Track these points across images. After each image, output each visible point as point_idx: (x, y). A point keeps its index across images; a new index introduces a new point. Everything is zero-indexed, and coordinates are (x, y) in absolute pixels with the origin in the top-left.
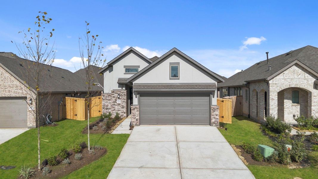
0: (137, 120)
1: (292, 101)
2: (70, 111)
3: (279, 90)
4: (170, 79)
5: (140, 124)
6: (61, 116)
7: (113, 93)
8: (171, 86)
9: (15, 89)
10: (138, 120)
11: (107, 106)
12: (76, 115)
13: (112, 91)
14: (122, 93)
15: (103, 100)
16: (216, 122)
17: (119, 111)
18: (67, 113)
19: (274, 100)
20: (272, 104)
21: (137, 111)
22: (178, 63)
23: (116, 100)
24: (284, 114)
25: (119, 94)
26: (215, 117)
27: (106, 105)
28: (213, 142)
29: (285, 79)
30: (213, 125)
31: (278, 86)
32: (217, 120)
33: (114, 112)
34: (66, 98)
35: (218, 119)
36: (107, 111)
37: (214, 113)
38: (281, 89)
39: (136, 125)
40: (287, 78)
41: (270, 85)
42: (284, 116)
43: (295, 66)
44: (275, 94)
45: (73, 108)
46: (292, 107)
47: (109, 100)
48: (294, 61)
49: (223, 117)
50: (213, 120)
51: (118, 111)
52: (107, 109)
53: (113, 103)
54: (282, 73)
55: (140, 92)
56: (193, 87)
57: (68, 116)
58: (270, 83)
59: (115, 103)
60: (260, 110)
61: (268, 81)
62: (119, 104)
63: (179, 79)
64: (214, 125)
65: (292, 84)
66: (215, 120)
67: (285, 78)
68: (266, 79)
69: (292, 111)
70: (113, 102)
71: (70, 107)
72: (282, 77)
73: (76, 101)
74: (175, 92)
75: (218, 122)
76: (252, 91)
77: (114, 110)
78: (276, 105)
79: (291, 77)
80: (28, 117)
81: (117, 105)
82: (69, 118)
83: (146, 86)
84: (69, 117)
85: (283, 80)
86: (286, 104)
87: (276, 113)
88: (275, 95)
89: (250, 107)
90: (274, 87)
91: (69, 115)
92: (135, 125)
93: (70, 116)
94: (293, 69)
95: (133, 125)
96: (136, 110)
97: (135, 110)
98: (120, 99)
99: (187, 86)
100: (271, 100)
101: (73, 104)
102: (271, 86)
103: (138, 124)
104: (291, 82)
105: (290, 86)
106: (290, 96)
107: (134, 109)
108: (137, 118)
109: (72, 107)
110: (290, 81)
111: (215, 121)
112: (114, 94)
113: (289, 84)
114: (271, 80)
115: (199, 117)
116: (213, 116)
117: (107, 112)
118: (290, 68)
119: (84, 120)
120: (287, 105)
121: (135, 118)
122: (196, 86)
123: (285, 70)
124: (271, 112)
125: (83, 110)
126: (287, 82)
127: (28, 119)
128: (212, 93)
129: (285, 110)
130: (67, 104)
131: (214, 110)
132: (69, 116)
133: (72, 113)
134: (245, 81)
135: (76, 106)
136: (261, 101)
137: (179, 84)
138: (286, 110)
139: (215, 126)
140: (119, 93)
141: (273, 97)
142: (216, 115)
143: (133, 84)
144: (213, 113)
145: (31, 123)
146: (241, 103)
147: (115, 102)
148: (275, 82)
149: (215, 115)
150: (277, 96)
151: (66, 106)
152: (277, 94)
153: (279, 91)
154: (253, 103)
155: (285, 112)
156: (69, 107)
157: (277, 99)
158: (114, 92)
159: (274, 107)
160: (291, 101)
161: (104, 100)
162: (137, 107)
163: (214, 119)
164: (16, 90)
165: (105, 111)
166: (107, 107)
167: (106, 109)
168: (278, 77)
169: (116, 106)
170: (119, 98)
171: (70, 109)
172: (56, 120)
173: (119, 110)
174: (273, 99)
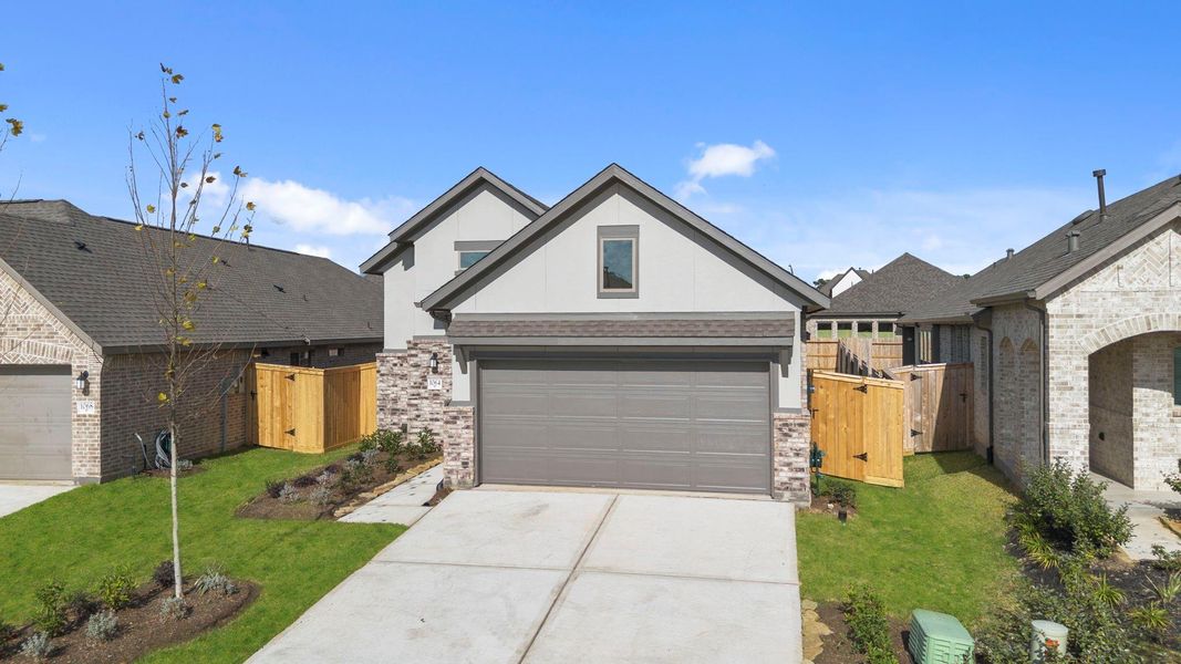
0: (465, 464)
1: (1175, 396)
2: (272, 418)
3: (1097, 343)
4: (600, 296)
5: (479, 482)
6: (234, 434)
7: (413, 352)
8: (601, 323)
9: (33, 337)
10: (471, 464)
11: (395, 401)
12: (292, 432)
13: (409, 342)
14: (446, 351)
15: (382, 375)
16: (796, 484)
17: (437, 420)
18: (260, 424)
19: (1072, 388)
20: (1060, 411)
21: (468, 427)
22: (634, 230)
23: (424, 378)
24: (1136, 454)
25: (435, 355)
26: (790, 460)
27: (393, 396)
28: (730, 580)
29: (1125, 293)
30: (782, 496)
31: (1091, 327)
32: (799, 475)
33: (415, 423)
34: (258, 366)
35: (802, 470)
36: (396, 421)
37: (788, 444)
38: (1107, 338)
39: (463, 485)
40: (1135, 286)
41: (1052, 322)
42: (1136, 464)
43: (1174, 233)
44: (1075, 363)
45: (283, 406)
46: (1172, 421)
47: (403, 377)
48: (1168, 208)
49: (863, 457)
50: (781, 474)
51: (431, 420)
52: (394, 412)
53: (415, 391)
54: (1112, 267)
55: (478, 349)
56: (691, 328)
57: (264, 435)
58: (1049, 312)
59: (422, 391)
60: (1024, 431)
61: (1043, 302)
62: (436, 395)
63: (635, 295)
64: (787, 495)
65: (1161, 316)
66: (791, 475)
67: (1127, 287)
68: (1031, 295)
69: (1171, 440)
70: (413, 387)
71: (272, 401)
72: (1111, 285)
73: (292, 378)
74: (620, 350)
75: (803, 485)
76: (1001, 346)
77: (418, 416)
78: (1081, 412)
79: (1156, 286)
80: (75, 441)
81: (427, 398)
82: (268, 444)
83: (500, 324)
84: (265, 441)
85: (1116, 300)
86: (1144, 410)
87: (1083, 453)
88: (1078, 368)
89: (995, 416)
90: (1070, 332)
91: (268, 431)
92: (459, 483)
93: (272, 435)
94: (1164, 244)
95: (450, 482)
96: (461, 423)
97: (458, 422)
98: (441, 373)
99: (668, 325)
100: (1059, 389)
101: (282, 390)
102: (1059, 327)
103: (470, 479)
104: (1157, 309)
105: (1149, 324)
106: (1163, 370)
107: (455, 418)
108: (464, 455)
109: (277, 403)
110: (1152, 301)
111: (791, 479)
112: (416, 356)
113: (1147, 318)
114: (1059, 300)
115: (724, 457)
116: (781, 455)
117: (394, 424)
118: (1151, 243)
119: (321, 450)
120: (1147, 415)
121: (459, 454)
122: (707, 324)
123: (1126, 252)
124: (1055, 444)
125: (318, 413)
126: (1138, 305)
127: (75, 449)
128: (780, 355)
129: (1137, 435)
130: (260, 390)
131: (786, 431)
132: (268, 435)
133: (278, 426)
134: (972, 302)
135: (291, 399)
136: (1027, 391)
137: (635, 318)
138: (1145, 435)
139: (790, 501)
140: (435, 349)
141: (1068, 378)
142: (797, 455)
143: (453, 316)
144: (781, 444)
145: (85, 466)
146: (964, 396)
147: (421, 386)
148: (1073, 309)
149: (791, 454)
150: (1086, 374)
151: (259, 397)
152: (1086, 363)
153: (1094, 349)
154: (1003, 399)
155: (1136, 444)
156: (268, 400)
157: (1085, 384)
158: (416, 344)
159: (1071, 423)
160: (1166, 394)
161: (385, 378)
162: (466, 412)
163: (786, 469)
164: (36, 341)
165: (389, 419)
166: (395, 407)
167: (393, 414)
168: (1088, 286)
169: (425, 401)
170: (435, 370)
171: (272, 410)
172: (211, 451)
173: (436, 416)
174: (1065, 387)
